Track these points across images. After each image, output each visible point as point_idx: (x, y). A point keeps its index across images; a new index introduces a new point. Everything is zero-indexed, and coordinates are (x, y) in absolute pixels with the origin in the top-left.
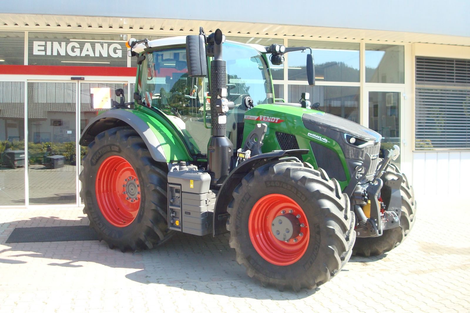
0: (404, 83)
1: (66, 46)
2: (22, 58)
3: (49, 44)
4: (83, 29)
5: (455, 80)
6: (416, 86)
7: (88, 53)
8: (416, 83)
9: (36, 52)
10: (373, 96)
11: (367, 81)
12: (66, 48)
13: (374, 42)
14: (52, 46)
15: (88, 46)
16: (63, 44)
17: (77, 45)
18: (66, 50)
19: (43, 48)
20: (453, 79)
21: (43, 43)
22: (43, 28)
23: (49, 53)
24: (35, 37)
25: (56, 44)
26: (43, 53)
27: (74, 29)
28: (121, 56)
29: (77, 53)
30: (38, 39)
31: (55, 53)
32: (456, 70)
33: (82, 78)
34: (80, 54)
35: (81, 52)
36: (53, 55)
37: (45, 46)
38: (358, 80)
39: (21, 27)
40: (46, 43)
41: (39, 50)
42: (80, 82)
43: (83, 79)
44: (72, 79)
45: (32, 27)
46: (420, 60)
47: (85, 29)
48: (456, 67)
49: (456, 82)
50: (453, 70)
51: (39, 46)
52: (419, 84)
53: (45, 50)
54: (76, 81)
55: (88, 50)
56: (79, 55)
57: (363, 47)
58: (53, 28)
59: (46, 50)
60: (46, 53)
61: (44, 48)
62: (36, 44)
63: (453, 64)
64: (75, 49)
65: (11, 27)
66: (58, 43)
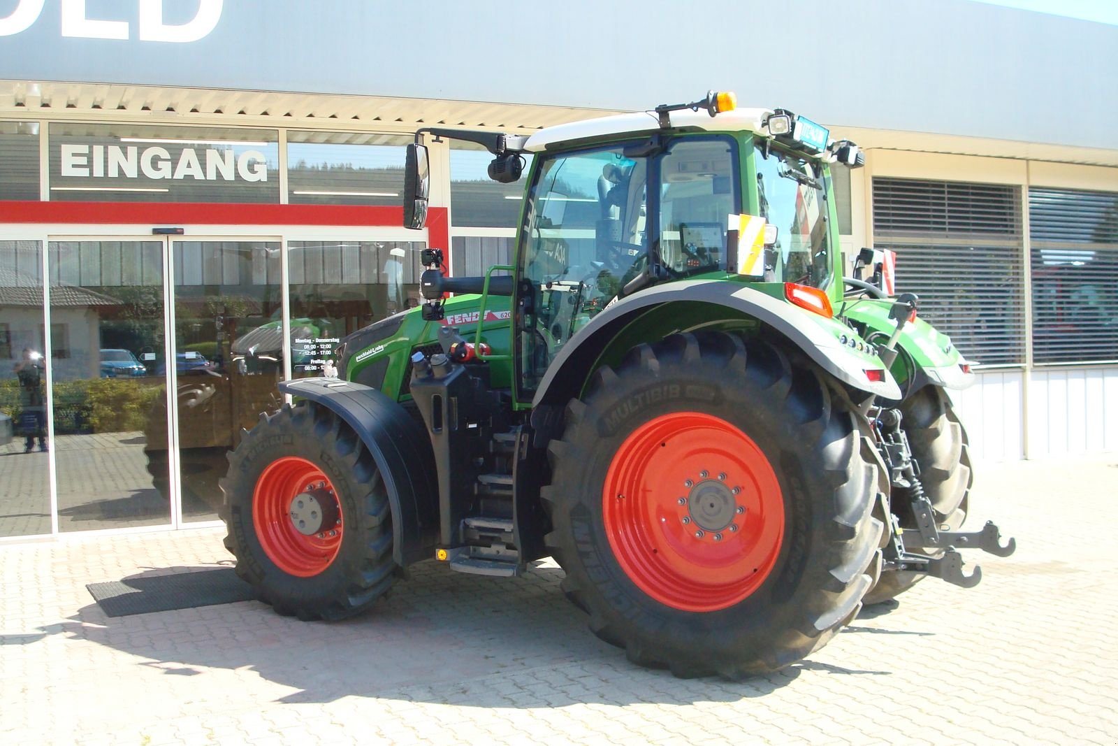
0: (851, 234)
1: (140, 155)
2: (36, 182)
3: (98, 150)
4: (178, 115)
5: (947, 226)
6: (874, 239)
7: (189, 172)
8: (875, 233)
9: (67, 171)
12: (139, 162)
14: (106, 153)
15: (189, 155)
16: (132, 151)
17: (165, 154)
18: (139, 165)
19: (84, 161)
20: (944, 223)
21: (84, 149)
22: (84, 112)
23: (98, 172)
24: (64, 133)
25: (114, 151)
26: (85, 173)
27: (157, 116)
28: (264, 179)
29: (165, 171)
30: (72, 140)
31: (113, 173)
32: (950, 205)
33: (179, 231)
34: (173, 175)
35: (173, 170)
36: (109, 175)
37: (90, 157)
39: (32, 111)
41: (74, 166)
42: (173, 238)
43: (181, 232)
44: (156, 232)
45: (59, 111)
46: (882, 186)
47: (183, 116)
48: (949, 199)
49: (950, 230)
50: (943, 205)
51: (74, 155)
52: (879, 234)
53: (90, 165)
54: (162, 238)
55: (189, 166)
56: (168, 176)
58: (109, 114)
59: (92, 166)
60: (91, 172)
61: (88, 160)
62: (67, 150)
63: (943, 192)
64: (159, 162)
65: (6, 111)
66: (120, 148)
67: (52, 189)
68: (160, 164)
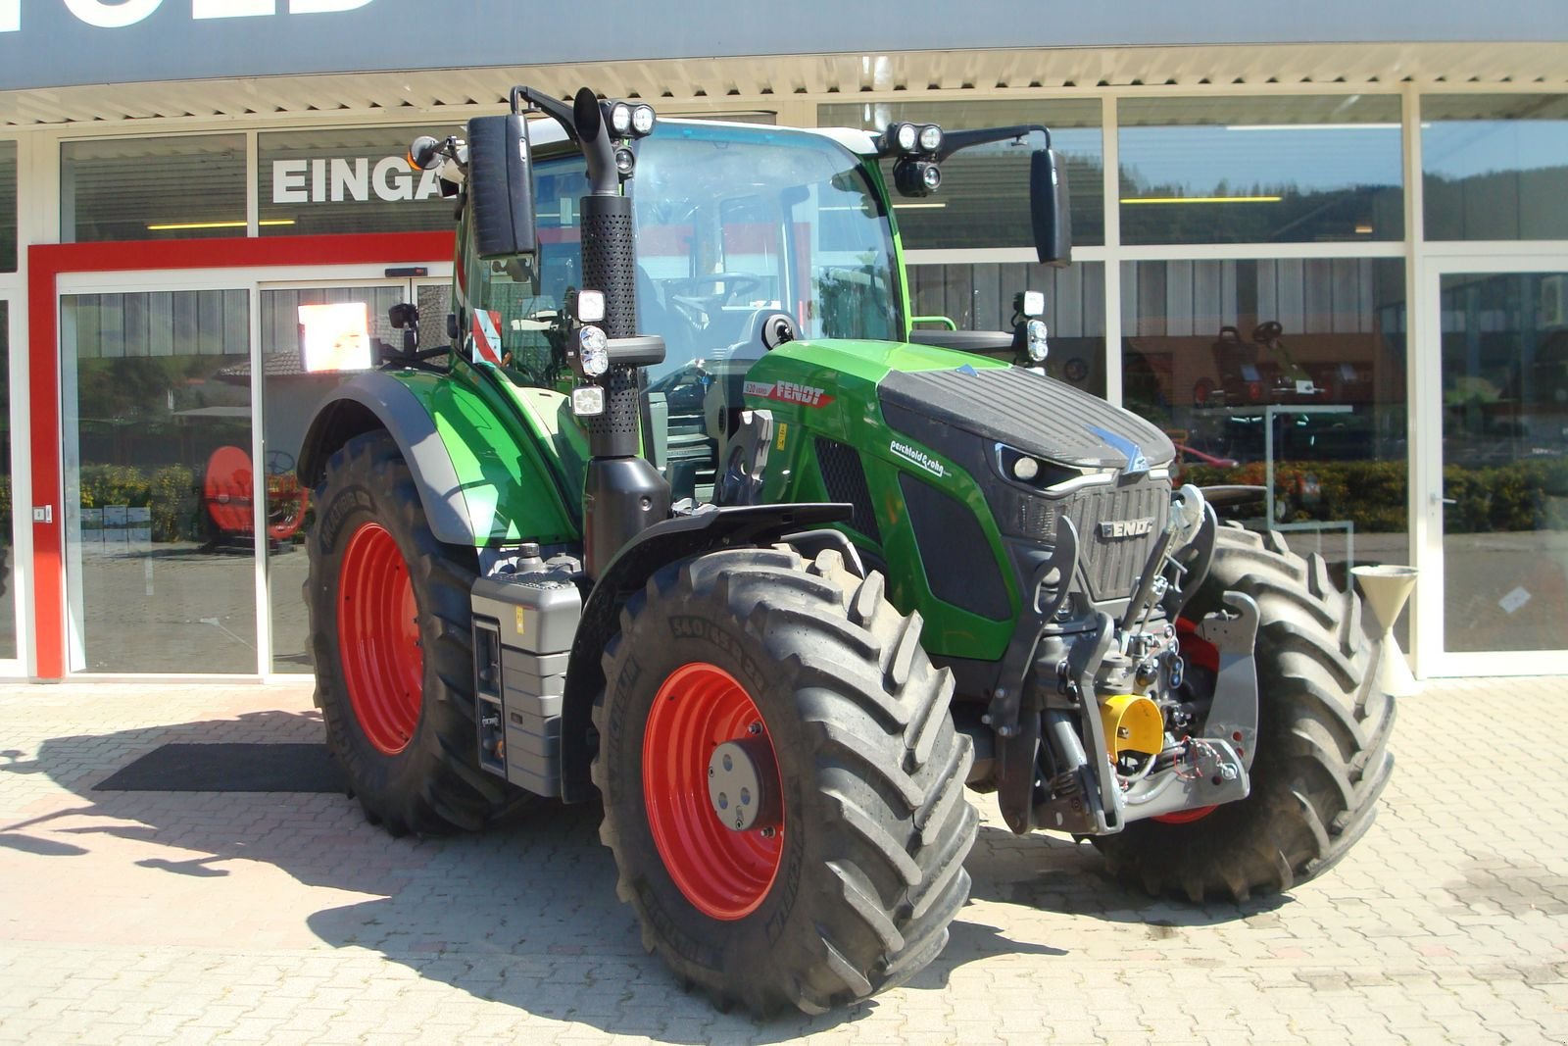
1: (371, 170)
3: (319, 166)
4: (419, 111)
7: (435, 189)
9: (280, 196)
10: (1456, 290)
11: (1432, 233)
12: (370, 177)
13: (1458, 85)
14: (328, 171)
16: (362, 164)
17: (404, 166)
18: (370, 183)
19: (300, 181)
21: (301, 165)
22: (297, 117)
23: (319, 196)
24: (279, 146)
25: (339, 166)
26: (301, 197)
27: (389, 115)
29: (404, 190)
30: (287, 154)
31: (338, 196)
33: (418, 271)
34: (414, 193)
35: (415, 188)
36: (333, 200)
37: (308, 175)
38: (1397, 233)
39: (233, 120)
40: (310, 165)
41: (289, 189)
42: (418, 282)
43: (424, 273)
44: (390, 273)
45: (266, 118)
47: (425, 113)
51: (289, 174)
53: (308, 187)
54: (403, 282)
55: (435, 180)
56: (408, 197)
57: (1412, 107)
58: (328, 116)
59: (311, 185)
60: (310, 197)
61: (306, 180)
62: (280, 168)
64: (396, 178)
65: (203, 121)
66: (348, 163)
67: (261, 223)
68: (398, 180)
